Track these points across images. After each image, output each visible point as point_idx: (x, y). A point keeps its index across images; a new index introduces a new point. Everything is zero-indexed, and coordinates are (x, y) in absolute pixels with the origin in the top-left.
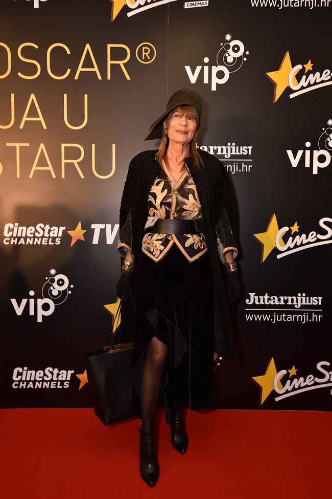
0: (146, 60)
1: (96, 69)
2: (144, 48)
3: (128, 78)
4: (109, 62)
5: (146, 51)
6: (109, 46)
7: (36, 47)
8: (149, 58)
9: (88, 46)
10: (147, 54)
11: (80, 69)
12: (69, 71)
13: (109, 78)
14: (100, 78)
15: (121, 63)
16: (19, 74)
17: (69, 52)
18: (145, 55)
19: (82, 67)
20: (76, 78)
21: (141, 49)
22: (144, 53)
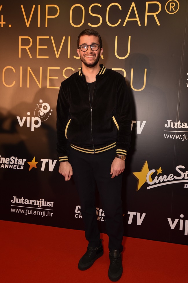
0: (172, 11)
1: (138, 19)
2: (171, 3)
3: (159, 24)
4: (147, 14)
5: (172, 5)
6: (147, 3)
7: (100, 6)
8: (174, 10)
9: (133, 4)
10: (173, 7)
11: (127, 19)
12: (120, 20)
13: (146, 25)
14: (140, 25)
15: (155, 14)
16: (89, 24)
17: (120, 9)
18: (172, 8)
19: (128, 18)
20: (124, 25)
21: (169, 4)
22: (171, 7)
